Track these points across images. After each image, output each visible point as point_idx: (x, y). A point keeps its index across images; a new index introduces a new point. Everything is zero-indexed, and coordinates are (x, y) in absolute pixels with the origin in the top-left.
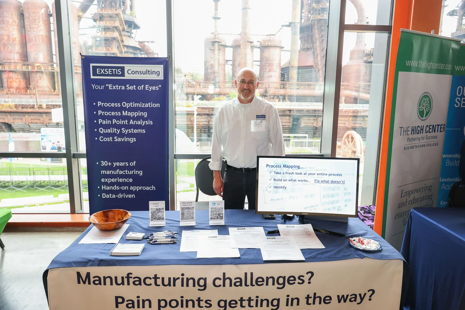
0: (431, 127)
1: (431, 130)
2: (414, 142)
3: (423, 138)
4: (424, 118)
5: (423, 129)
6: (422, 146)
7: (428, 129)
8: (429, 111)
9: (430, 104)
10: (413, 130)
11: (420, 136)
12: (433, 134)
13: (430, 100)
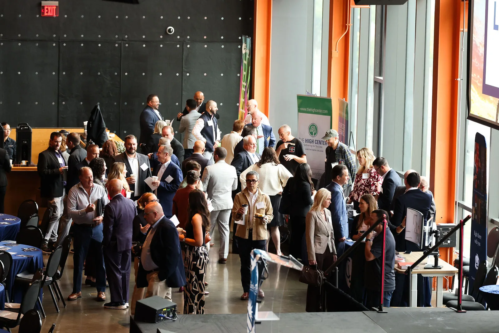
0: (318, 141)
1: (318, 143)
2: (309, 147)
3: (314, 146)
4: (313, 136)
5: (313, 141)
6: (314, 150)
7: (316, 142)
8: (316, 133)
9: (316, 129)
10: (307, 141)
11: (311, 144)
12: (319, 145)
13: (316, 127)
